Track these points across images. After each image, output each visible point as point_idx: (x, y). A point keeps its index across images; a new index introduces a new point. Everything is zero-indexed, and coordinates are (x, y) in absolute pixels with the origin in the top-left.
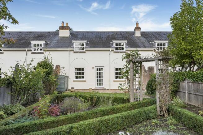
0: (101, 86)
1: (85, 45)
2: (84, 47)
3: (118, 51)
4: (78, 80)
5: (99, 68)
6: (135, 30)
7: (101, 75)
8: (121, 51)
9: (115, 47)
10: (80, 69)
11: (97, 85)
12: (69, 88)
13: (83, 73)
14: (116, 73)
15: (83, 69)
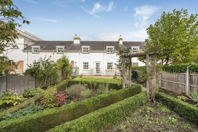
0: (99, 74)
1: (89, 49)
2: (89, 50)
3: (109, 52)
4: (85, 70)
5: (97, 63)
6: (119, 40)
7: (99, 67)
8: (111, 52)
9: (107, 50)
10: (86, 63)
11: (96, 73)
12: (80, 75)
13: (88, 66)
14: (108, 66)
15: (88, 63)
